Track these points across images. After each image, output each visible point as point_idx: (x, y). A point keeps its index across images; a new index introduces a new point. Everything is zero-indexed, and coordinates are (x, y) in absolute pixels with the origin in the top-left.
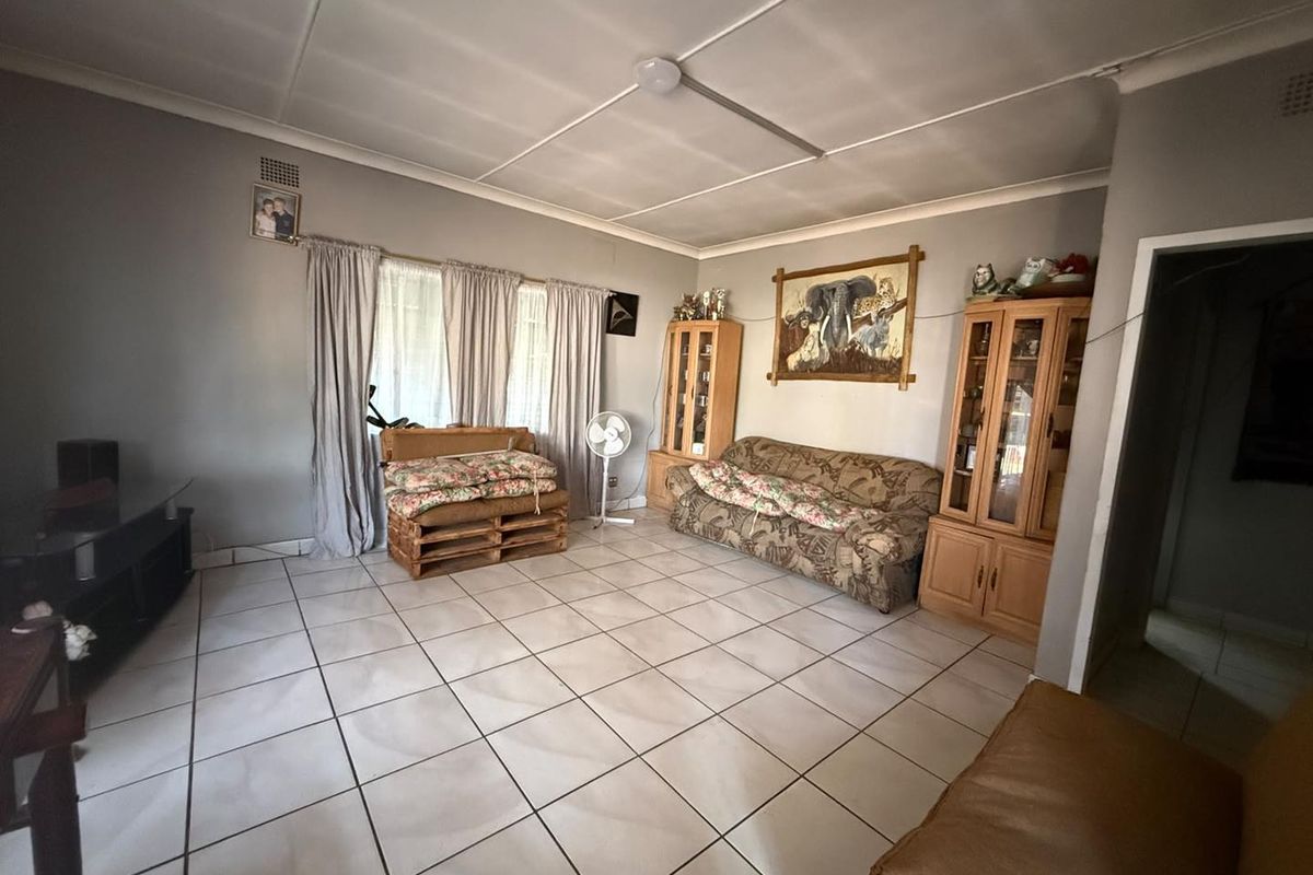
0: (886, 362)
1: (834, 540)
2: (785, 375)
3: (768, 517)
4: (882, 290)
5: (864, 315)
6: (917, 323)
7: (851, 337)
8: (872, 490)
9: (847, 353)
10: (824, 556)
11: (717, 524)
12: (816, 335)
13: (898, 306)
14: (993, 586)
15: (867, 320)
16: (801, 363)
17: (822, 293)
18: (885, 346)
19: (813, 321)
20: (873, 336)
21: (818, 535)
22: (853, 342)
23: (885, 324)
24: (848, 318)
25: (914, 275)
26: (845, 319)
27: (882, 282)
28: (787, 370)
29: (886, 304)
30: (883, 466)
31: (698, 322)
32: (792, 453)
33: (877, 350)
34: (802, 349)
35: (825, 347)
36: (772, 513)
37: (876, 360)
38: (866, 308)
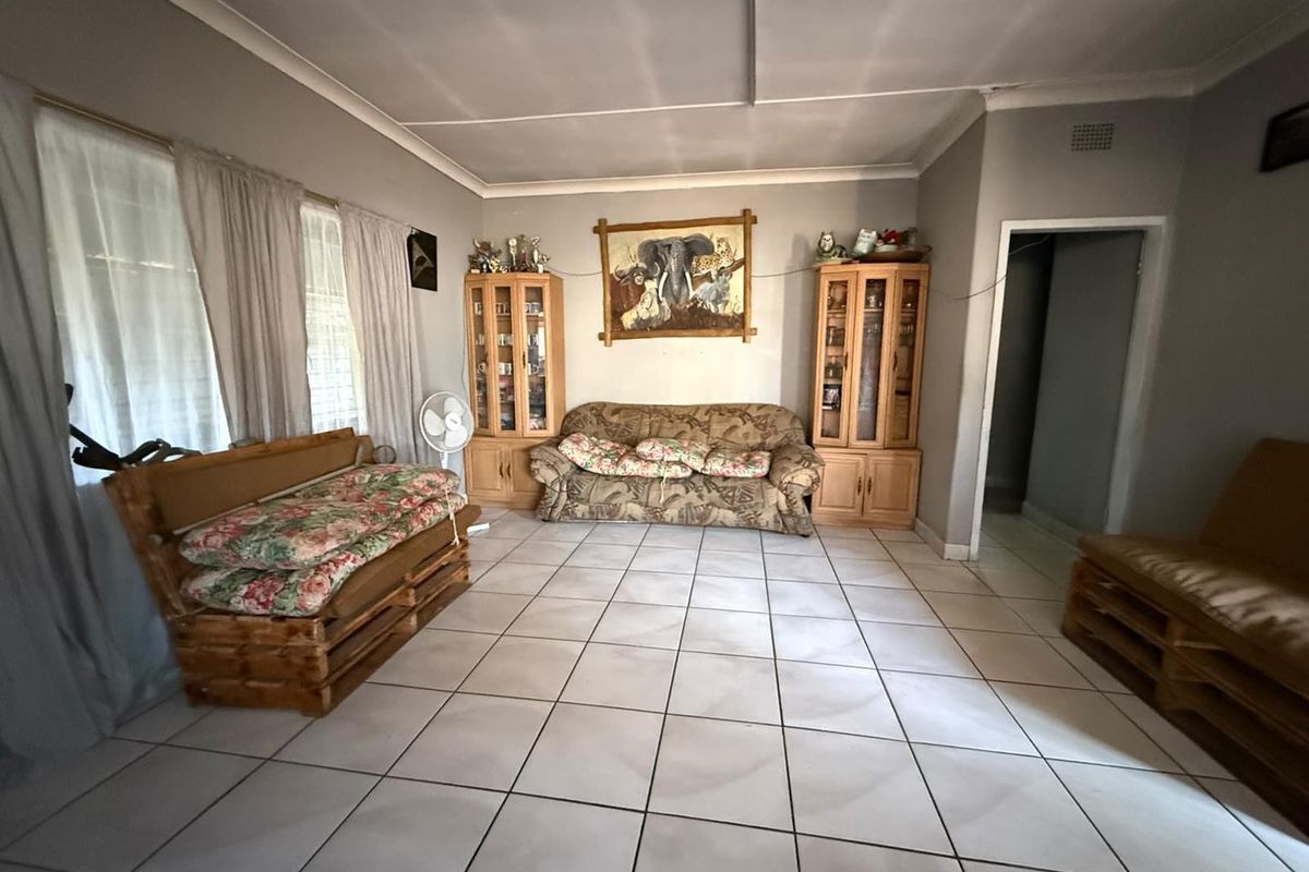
0: (729, 317)
1: (757, 486)
2: (622, 335)
3: (675, 480)
4: (720, 249)
5: (704, 272)
6: (755, 282)
7: (692, 294)
8: (746, 435)
9: (689, 309)
10: (753, 503)
11: (614, 502)
12: (654, 292)
13: (735, 266)
14: (869, 490)
15: (708, 277)
16: (639, 321)
17: (656, 249)
18: (726, 303)
19: (649, 277)
20: (714, 292)
21: (739, 484)
22: (694, 299)
23: (725, 282)
24: (687, 275)
25: (747, 236)
26: (685, 276)
27: (719, 241)
28: (623, 329)
29: (725, 263)
30: (748, 411)
31: (520, 275)
32: (650, 413)
33: (719, 306)
34: (639, 306)
35: (665, 304)
36: (682, 475)
37: (719, 316)
38: (705, 266)
